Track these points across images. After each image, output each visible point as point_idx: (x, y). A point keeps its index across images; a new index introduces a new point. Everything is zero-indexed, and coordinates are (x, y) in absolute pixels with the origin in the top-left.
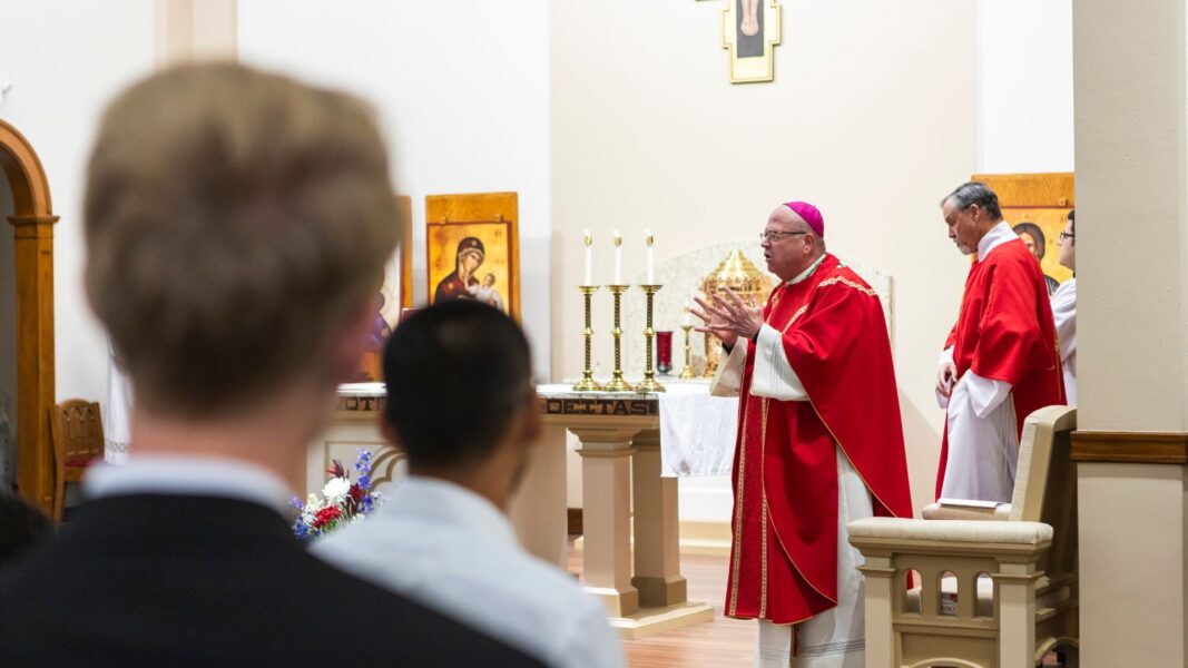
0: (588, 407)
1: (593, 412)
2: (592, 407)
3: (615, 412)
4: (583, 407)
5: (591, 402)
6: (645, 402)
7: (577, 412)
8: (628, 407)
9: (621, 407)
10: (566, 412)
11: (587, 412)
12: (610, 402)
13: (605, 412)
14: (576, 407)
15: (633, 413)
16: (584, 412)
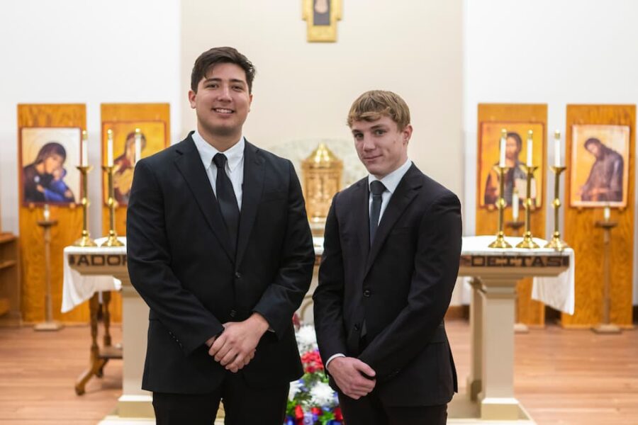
0: (509, 261)
1: (513, 265)
2: (512, 261)
3: (534, 265)
4: (505, 261)
5: (513, 257)
6: (560, 257)
7: (499, 265)
8: (545, 261)
9: (538, 260)
10: (489, 265)
11: (508, 265)
12: (529, 257)
13: (524, 265)
14: (498, 261)
15: (548, 265)
16: (505, 265)
